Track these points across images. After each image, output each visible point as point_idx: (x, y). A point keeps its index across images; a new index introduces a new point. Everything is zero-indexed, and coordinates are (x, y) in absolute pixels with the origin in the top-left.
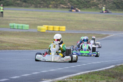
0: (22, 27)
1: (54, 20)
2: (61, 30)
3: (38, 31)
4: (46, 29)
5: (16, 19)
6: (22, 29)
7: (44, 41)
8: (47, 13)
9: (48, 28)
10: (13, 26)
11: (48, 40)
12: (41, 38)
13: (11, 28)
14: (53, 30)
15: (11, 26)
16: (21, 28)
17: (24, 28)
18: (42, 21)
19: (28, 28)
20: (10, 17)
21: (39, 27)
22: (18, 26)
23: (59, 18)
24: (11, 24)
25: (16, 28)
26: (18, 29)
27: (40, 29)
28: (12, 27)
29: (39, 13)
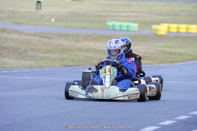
0: (128, 27)
1: (175, 15)
2: (190, 31)
3: (153, 34)
4: (167, 30)
5: (114, 14)
6: (128, 31)
7: (168, 50)
8: (160, 3)
9: (169, 28)
10: (113, 26)
11: (173, 47)
12: (161, 44)
13: (109, 29)
14: (178, 32)
15: (109, 26)
16: (125, 29)
17: (130, 29)
18: (156, 18)
19: (136, 29)
20: (104, 11)
21: (155, 27)
22: (121, 26)
23: (183, 11)
24: (110, 23)
25: (118, 28)
26: (121, 30)
27: (156, 30)
28: (111, 28)
29: (149, 4)
